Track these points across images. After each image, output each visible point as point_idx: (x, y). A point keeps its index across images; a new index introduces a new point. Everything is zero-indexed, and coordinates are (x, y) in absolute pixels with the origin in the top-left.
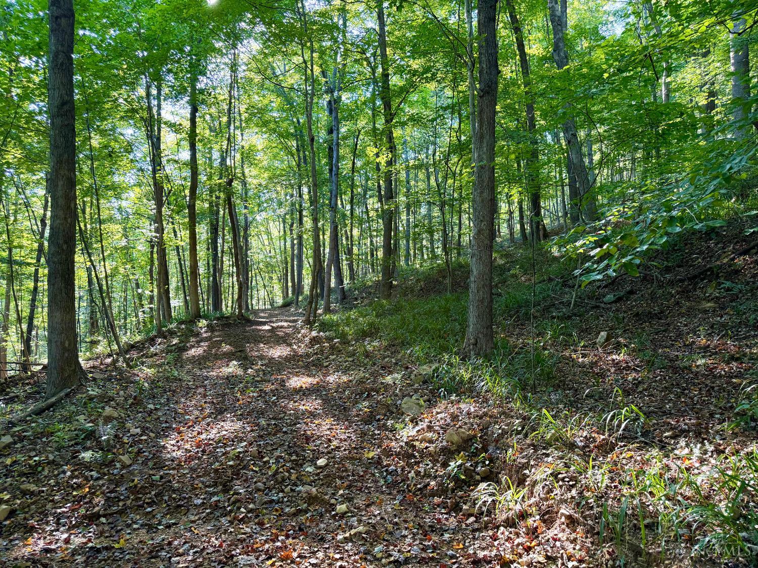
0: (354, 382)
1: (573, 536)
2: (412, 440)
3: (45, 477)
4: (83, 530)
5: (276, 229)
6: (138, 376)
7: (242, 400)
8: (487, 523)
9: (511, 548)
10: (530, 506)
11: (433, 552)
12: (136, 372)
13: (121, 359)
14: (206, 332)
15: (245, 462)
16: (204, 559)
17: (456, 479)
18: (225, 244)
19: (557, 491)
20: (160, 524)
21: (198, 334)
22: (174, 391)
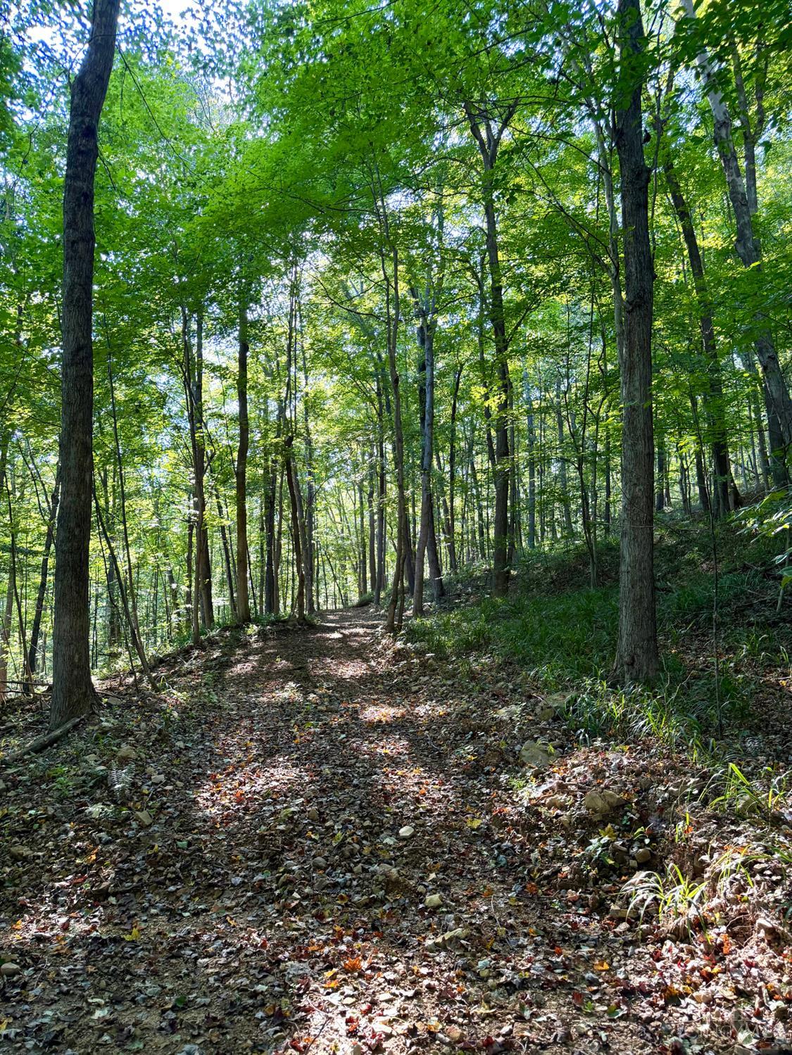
0: (453, 716)
1: (779, 960)
2: (536, 805)
3: (42, 837)
4: (87, 913)
5: (350, 501)
6: (165, 702)
7: (300, 736)
8: (645, 934)
9: (683, 973)
10: (711, 910)
11: (563, 973)
12: (163, 696)
13: (146, 678)
14: (257, 641)
15: (301, 827)
16: (241, 963)
17: (600, 864)
18: (283, 522)
19: (753, 890)
20: (185, 910)
21: (246, 644)
22: (211, 724)
